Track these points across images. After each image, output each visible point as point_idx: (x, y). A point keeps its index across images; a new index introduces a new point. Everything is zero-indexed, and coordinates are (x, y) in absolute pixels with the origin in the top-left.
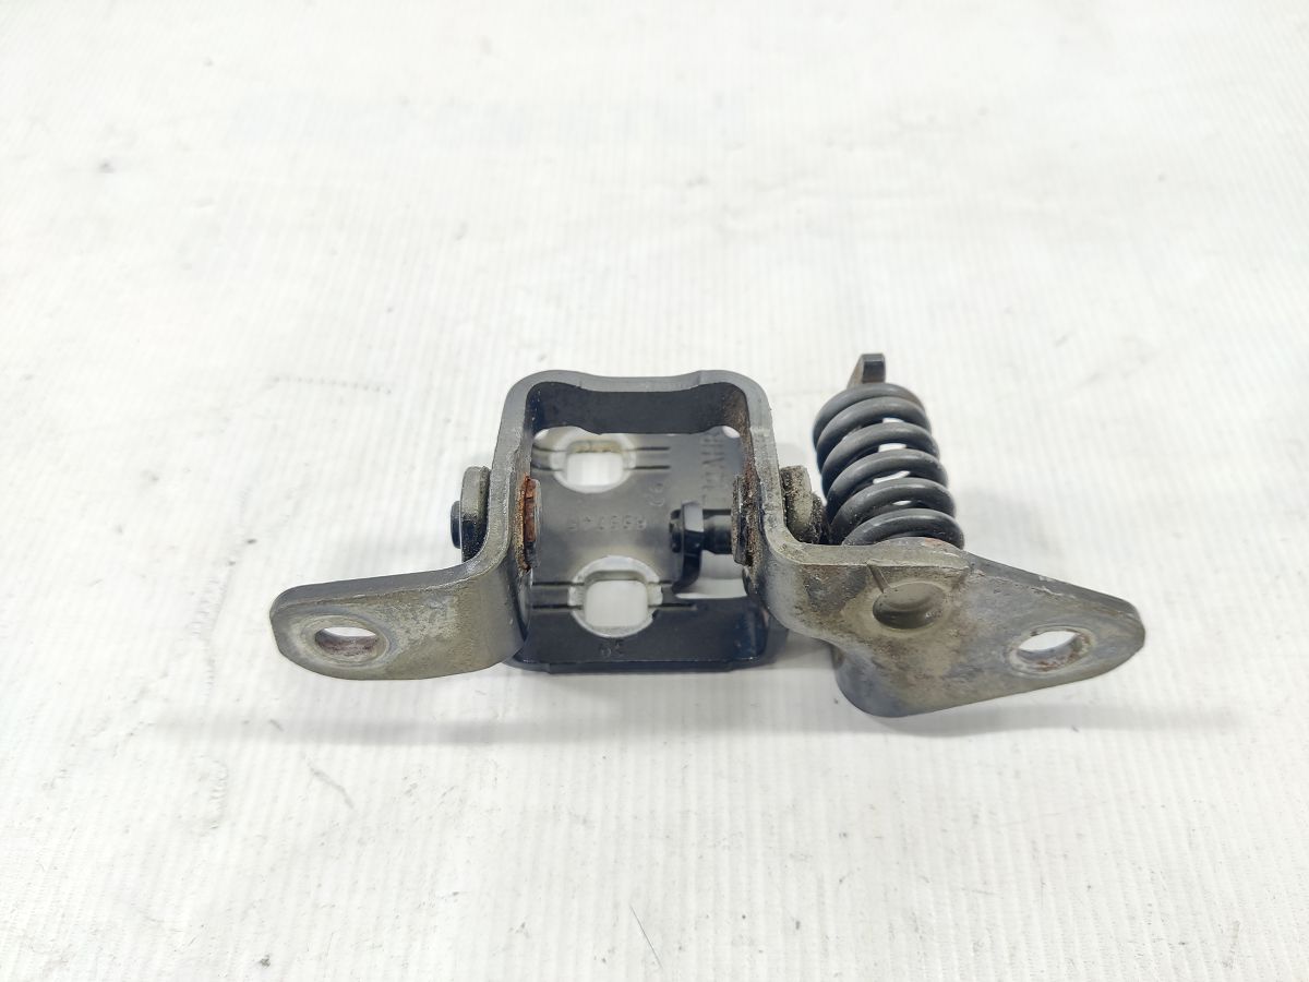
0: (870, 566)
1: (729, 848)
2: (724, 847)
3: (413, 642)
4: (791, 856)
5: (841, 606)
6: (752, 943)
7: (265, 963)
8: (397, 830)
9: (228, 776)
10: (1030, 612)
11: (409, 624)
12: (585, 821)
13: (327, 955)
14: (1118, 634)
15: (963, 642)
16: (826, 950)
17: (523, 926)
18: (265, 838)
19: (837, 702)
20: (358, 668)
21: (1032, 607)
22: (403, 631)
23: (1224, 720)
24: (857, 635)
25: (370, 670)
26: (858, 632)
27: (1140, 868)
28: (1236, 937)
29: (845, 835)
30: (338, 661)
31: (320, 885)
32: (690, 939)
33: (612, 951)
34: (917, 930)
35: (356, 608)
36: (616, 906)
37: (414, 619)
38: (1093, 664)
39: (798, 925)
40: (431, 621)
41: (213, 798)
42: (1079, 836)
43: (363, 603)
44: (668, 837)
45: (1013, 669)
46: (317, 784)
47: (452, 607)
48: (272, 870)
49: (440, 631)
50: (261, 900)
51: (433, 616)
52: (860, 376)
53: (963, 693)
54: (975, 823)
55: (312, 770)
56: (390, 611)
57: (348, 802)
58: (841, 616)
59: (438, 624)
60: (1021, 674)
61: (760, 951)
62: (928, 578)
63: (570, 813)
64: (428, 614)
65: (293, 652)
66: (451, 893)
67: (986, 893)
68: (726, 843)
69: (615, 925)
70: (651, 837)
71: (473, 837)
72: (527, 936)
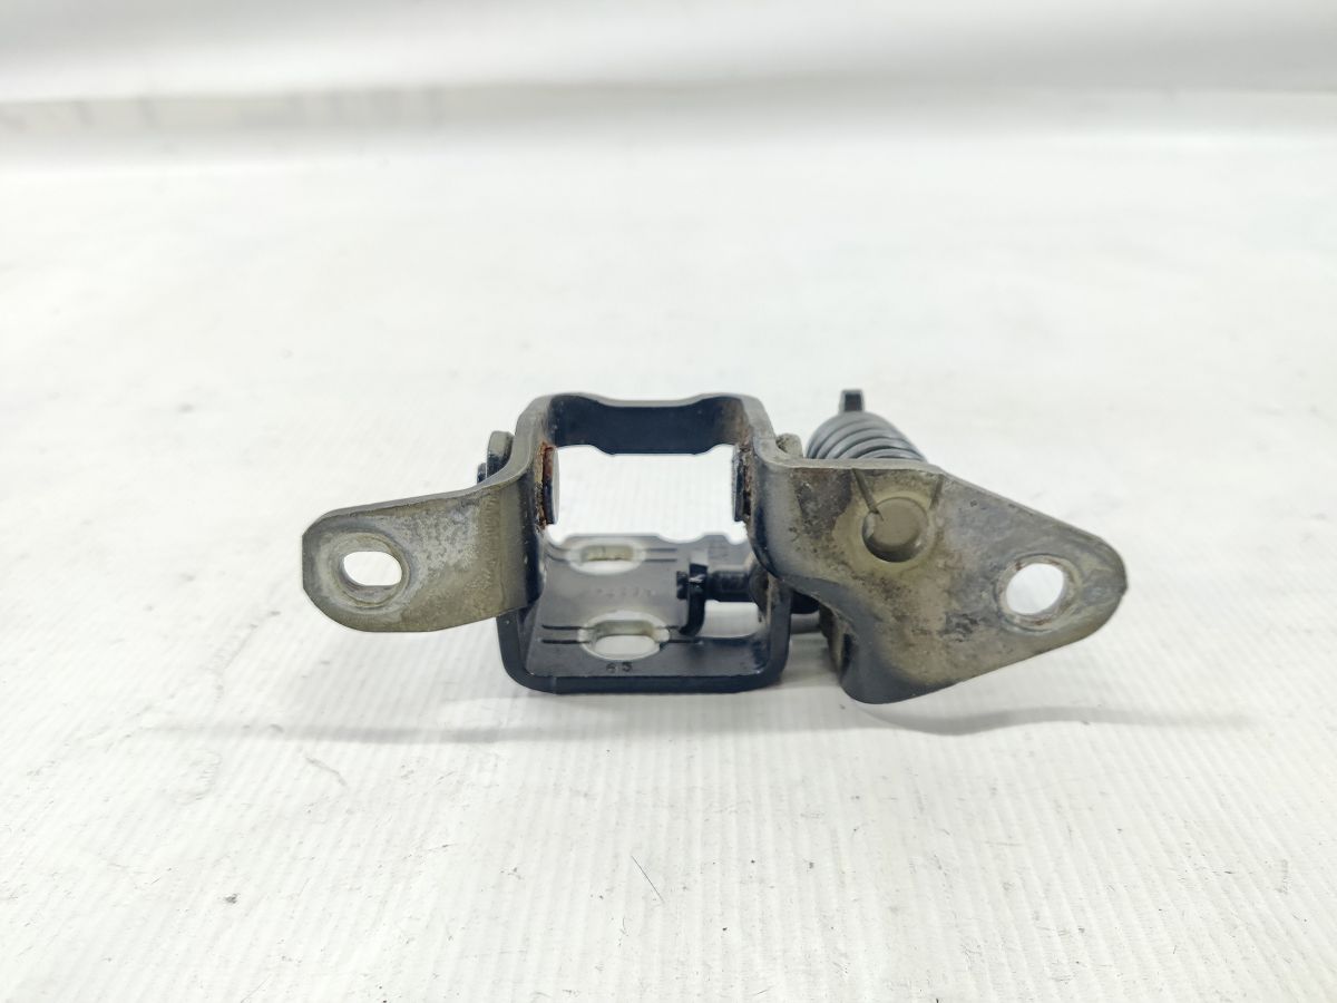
0: (854, 470)
1: (736, 812)
2: (731, 812)
3: (432, 571)
4: (802, 815)
5: (831, 525)
6: (762, 881)
7: (232, 900)
8: (389, 804)
9: (219, 763)
10: (1008, 533)
11: (430, 546)
12: (586, 795)
13: (299, 895)
14: (1099, 568)
15: (953, 578)
16: (843, 883)
17: (515, 870)
18: (250, 806)
19: (843, 708)
20: (375, 613)
21: (1009, 527)
22: (424, 556)
23: (1238, 721)
24: (850, 567)
25: (386, 615)
26: (851, 563)
27: (1171, 818)
28: (1286, 871)
29: (857, 797)
30: (356, 601)
31: (301, 843)
32: (696, 881)
33: (611, 890)
34: (940, 868)
35: (384, 522)
36: (616, 856)
37: (437, 538)
38: (1084, 613)
39: (811, 865)
40: (452, 540)
41: (202, 777)
42: (1102, 794)
43: (392, 515)
44: (672, 806)
45: (1007, 620)
46: (312, 769)
47: (474, 521)
48: (253, 829)
49: (459, 557)
50: (236, 852)
51: (455, 534)
52: (843, 408)
53: (963, 658)
54: (994, 794)
55: (308, 759)
56: (416, 527)
57: (342, 782)
58: (833, 540)
59: (458, 546)
60: (1016, 629)
61: (772, 887)
62: (908, 486)
63: (571, 790)
64: (449, 533)
65: (316, 586)
66: (441, 845)
67: (1011, 845)
68: (733, 809)
69: (614, 871)
70: (654, 806)
71: (468, 806)
72: (519, 878)
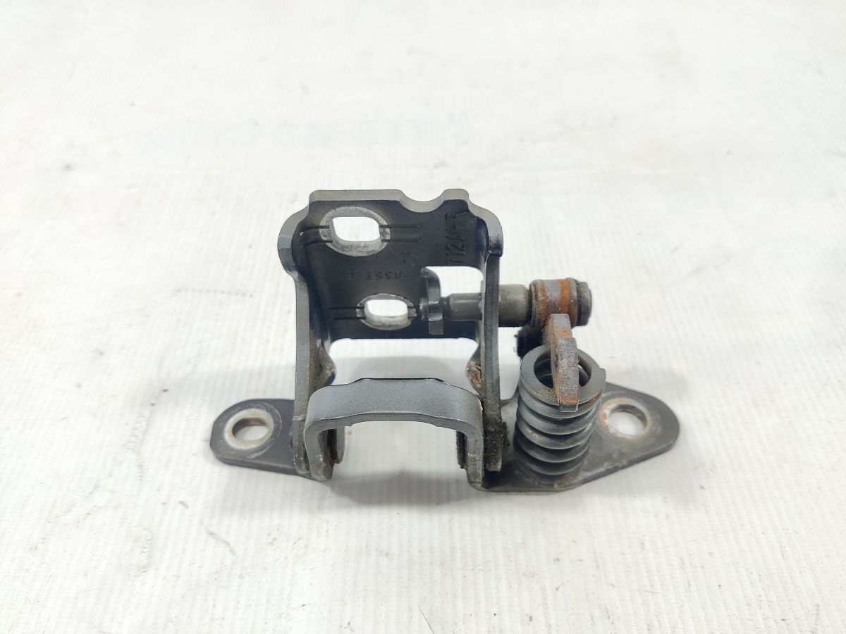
1: (483, 570)
2: (479, 570)
4: (524, 574)
6: (501, 631)
8: (265, 568)
9: (153, 538)
12: (387, 555)
17: (349, 624)
18: (178, 577)
28: (818, 614)
29: (558, 560)
31: (214, 606)
32: (460, 630)
34: (609, 618)
36: (410, 609)
39: (531, 618)
41: (143, 552)
42: (710, 553)
44: (442, 564)
46: (211, 540)
48: (183, 597)
50: (176, 617)
54: (643, 548)
55: (208, 532)
57: (232, 551)
63: (377, 550)
66: (300, 605)
67: (653, 592)
68: (480, 567)
69: (410, 622)
70: (431, 564)
71: (314, 568)
72: (352, 630)
